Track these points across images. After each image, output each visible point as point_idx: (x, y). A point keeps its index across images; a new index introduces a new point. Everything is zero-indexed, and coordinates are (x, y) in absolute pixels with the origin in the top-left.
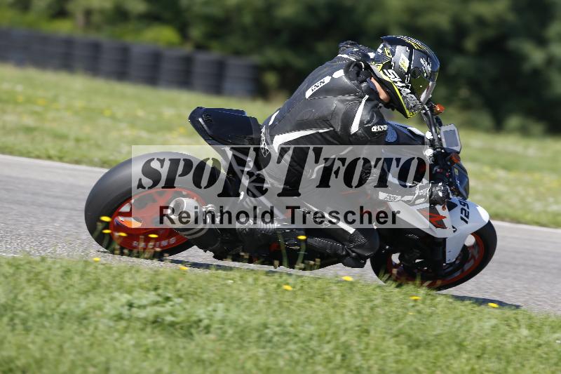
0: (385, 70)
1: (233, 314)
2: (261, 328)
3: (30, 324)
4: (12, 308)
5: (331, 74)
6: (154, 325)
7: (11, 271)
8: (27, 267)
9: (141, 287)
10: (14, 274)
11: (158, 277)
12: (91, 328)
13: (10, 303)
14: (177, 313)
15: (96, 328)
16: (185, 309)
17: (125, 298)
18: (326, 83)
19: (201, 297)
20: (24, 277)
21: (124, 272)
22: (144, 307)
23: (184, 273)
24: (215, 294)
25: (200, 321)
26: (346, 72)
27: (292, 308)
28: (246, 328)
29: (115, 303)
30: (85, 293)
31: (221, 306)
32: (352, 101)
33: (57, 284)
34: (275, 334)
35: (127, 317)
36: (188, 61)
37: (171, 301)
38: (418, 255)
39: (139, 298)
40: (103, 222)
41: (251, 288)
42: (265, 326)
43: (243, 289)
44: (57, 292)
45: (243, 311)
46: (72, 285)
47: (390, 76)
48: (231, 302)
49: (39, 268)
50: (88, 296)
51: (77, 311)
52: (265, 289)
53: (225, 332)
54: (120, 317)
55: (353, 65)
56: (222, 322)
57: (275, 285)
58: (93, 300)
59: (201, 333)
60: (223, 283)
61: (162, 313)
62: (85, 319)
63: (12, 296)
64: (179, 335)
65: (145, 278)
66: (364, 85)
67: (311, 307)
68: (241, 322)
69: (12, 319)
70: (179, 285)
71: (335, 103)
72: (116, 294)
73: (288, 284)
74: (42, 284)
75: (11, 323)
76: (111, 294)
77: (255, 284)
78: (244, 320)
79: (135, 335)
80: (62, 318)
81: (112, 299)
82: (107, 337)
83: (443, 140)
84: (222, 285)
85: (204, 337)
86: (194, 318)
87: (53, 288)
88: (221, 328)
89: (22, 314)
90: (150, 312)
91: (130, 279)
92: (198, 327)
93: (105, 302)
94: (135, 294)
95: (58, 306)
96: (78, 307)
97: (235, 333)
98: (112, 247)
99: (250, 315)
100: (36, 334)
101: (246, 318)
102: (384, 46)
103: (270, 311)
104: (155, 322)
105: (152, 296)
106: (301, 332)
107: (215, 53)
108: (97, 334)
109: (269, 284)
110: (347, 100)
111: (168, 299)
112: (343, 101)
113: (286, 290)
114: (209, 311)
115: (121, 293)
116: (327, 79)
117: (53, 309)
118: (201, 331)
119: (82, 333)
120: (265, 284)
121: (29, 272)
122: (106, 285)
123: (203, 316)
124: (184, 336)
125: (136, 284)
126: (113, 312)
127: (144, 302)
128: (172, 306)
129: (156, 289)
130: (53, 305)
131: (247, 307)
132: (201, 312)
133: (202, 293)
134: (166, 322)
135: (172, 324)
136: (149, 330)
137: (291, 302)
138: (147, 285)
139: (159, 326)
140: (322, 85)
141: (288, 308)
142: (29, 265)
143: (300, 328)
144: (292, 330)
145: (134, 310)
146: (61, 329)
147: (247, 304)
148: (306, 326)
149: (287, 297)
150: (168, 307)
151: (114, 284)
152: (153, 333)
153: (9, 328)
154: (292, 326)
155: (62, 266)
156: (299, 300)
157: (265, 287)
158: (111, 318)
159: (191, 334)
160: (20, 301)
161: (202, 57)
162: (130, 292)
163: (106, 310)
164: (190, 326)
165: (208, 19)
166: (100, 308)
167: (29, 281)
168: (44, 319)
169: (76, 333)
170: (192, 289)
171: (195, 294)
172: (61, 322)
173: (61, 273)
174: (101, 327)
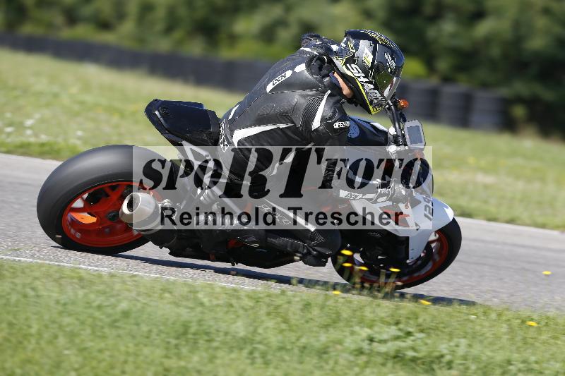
0: (348, 65)
1: (476, 350)
2: (505, 365)
3: (269, 357)
4: (252, 342)
5: (292, 69)
6: (396, 360)
7: (251, 304)
8: (267, 300)
9: (383, 321)
10: (253, 308)
11: (398, 312)
12: (331, 363)
13: (250, 336)
14: (417, 348)
15: (336, 363)
16: (426, 344)
17: (365, 332)
18: (287, 77)
19: (442, 332)
20: (264, 310)
21: (365, 306)
22: (385, 341)
23: (425, 308)
24: (458, 329)
25: (442, 356)
26: (308, 66)
27: (537, 344)
28: (489, 364)
29: (355, 337)
30: (326, 327)
31: (463, 342)
32: (313, 96)
33: (297, 317)
34: (520, 370)
35: (367, 351)
36: (434, 94)
37: (413, 336)
38: (381, 252)
39: (380, 333)
40: (343, 255)
41: (495, 323)
42: (509, 362)
43: (486, 324)
44: (297, 325)
45: (486, 347)
46: (311, 319)
47: (354, 71)
48: (473, 338)
49: (279, 302)
50: (328, 330)
51: (317, 345)
52: (509, 325)
53: (467, 368)
54: (360, 352)
55: (315, 59)
56: (465, 358)
57: (519, 321)
58: (334, 334)
59: (443, 369)
60: (466, 318)
61: (403, 348)
62: (325, 353)
63: (251, 329)
64: (421, 371)
65: (386, 312)
66: (326, 79)
67: (556, 344)
68: (484, 358)
69: (251, 353)
70: (420, 320)
71: (297, 98)
72: (357, 329)
73: (532, 320)
74: (282, 317)
75: (251, 356)
76: (351, 329)
77: (499, 319)
78: (487, 356)
79: (375, 370)
80: (302, 352)
81: (353, 333)
82: (347, 371)
83: (407, 136)
84: (466, 320)
85: (447, 372)
86: (437, 354)
87: (293, 322)
88: (463, 364)
89: (261, 347)
90: (390, 347)
91: (370, 313)
92: (440, 362)
93: (345, 336)
94: (376, 329)
95: (298, 340)
96: (318, 341)
97: (478, 369)
98: (353, 281)
99: (492, 351)
100: (276, 368)
101: (489, 354)
102: (348, 40)
103: (514, 348)
104: (395, 357)
105: (393, 331)
106: (546, 369)
107: (462, 86)
108: (338, 368)
109: (513, 320)
110: (309, 95)
111: (409, 334)
112: (304, 96)
113: (530, 326)
114: (450, 346)
115: (362, 327)
116: (289, 73)
117: (293, 343)
118: (443, 367)
119: (322, 367)
120: (509, 320)
121: (269, 305)
122: (346, 319)
123: (445, 352)
124: (426, 371)
125: (376, 319)
126: (353, 347)
127: (385, 337)
128: (413, 341)
129: (397, 323)
130: (293, 339)
131: (491, 344)
132: (443, 348)
133: (444, 328)
134: (408, 358)
135: (414, 360)
136: (390, 364)
137: (535, 338)
138: (388, 319)
139: (400, 361)
140: (284, 79)
141: (532, 344)
142: (268, 298)
143: (545, 365)
144: (536, 366)
145: (375, 344)
146: (301, 363)
147: (490, 340)
148: (552, 363)
149: (531, 334)
150: (409, 342)
151: (355, 318)
152: (394, 368)
153: (248, 361)
154: (536, 362)
155: (302, 300)
156: (544, 337)
157: (508, 323)
158: (351, 353)
159: (433, 370)
160: (259, 334)
161: (449, 90)
162: (371, 327)
163: (346, 345)
164: (432, 362)
165: (456, 52)
166: (340, 342)
167: (269, 314)
168: (283, 353)
169: (316, 367)
170: (434, 324)
171: (436, 329)
172: (301, 356)
173: (301, 307)
174: (342, 361)
